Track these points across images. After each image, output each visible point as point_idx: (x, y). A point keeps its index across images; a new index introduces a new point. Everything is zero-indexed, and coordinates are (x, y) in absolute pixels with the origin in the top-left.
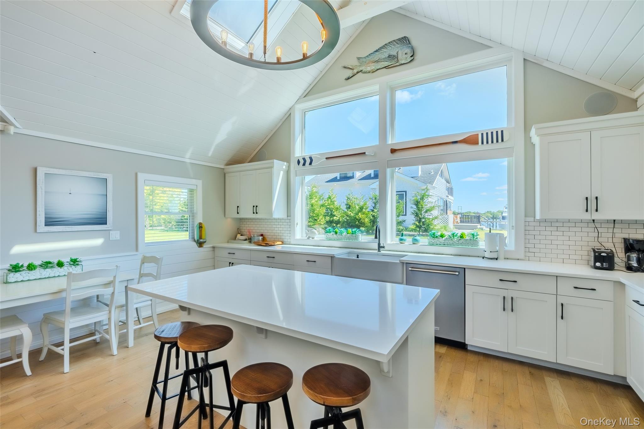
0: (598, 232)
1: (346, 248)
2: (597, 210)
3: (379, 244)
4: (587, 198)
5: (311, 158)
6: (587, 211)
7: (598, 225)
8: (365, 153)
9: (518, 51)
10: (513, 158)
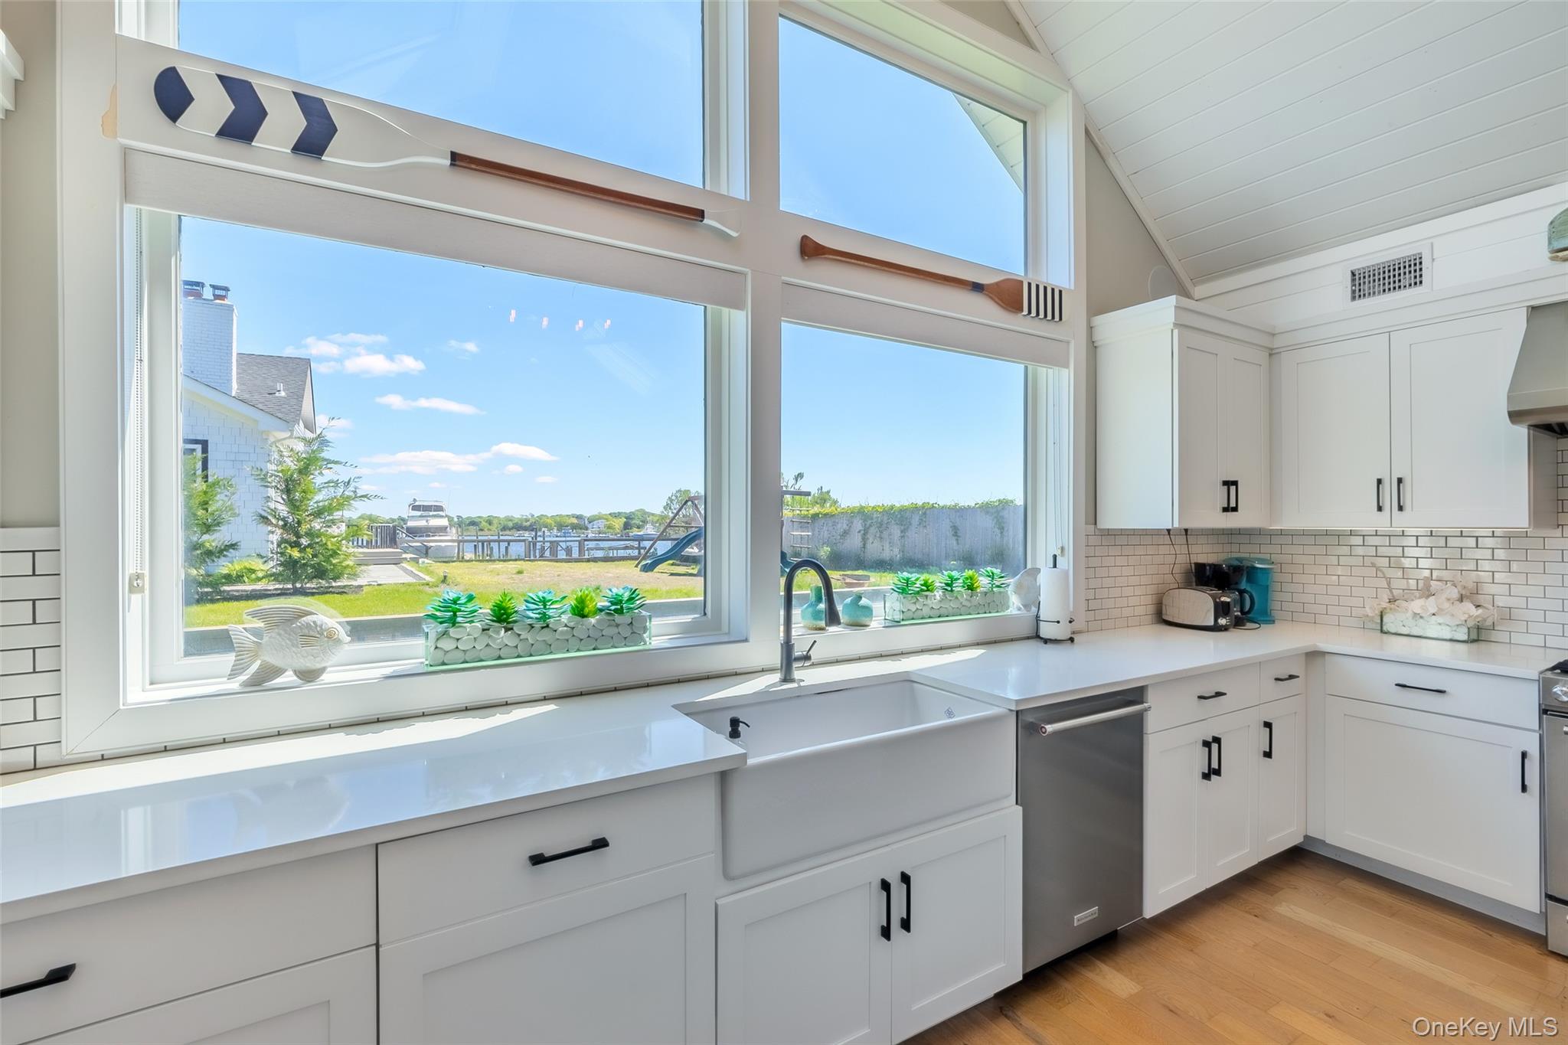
1: (581, 694)
3: (788, 646)
5: (311, 106)
8: (700, 214)
9: (1077, 95)
10: (1067, 370)
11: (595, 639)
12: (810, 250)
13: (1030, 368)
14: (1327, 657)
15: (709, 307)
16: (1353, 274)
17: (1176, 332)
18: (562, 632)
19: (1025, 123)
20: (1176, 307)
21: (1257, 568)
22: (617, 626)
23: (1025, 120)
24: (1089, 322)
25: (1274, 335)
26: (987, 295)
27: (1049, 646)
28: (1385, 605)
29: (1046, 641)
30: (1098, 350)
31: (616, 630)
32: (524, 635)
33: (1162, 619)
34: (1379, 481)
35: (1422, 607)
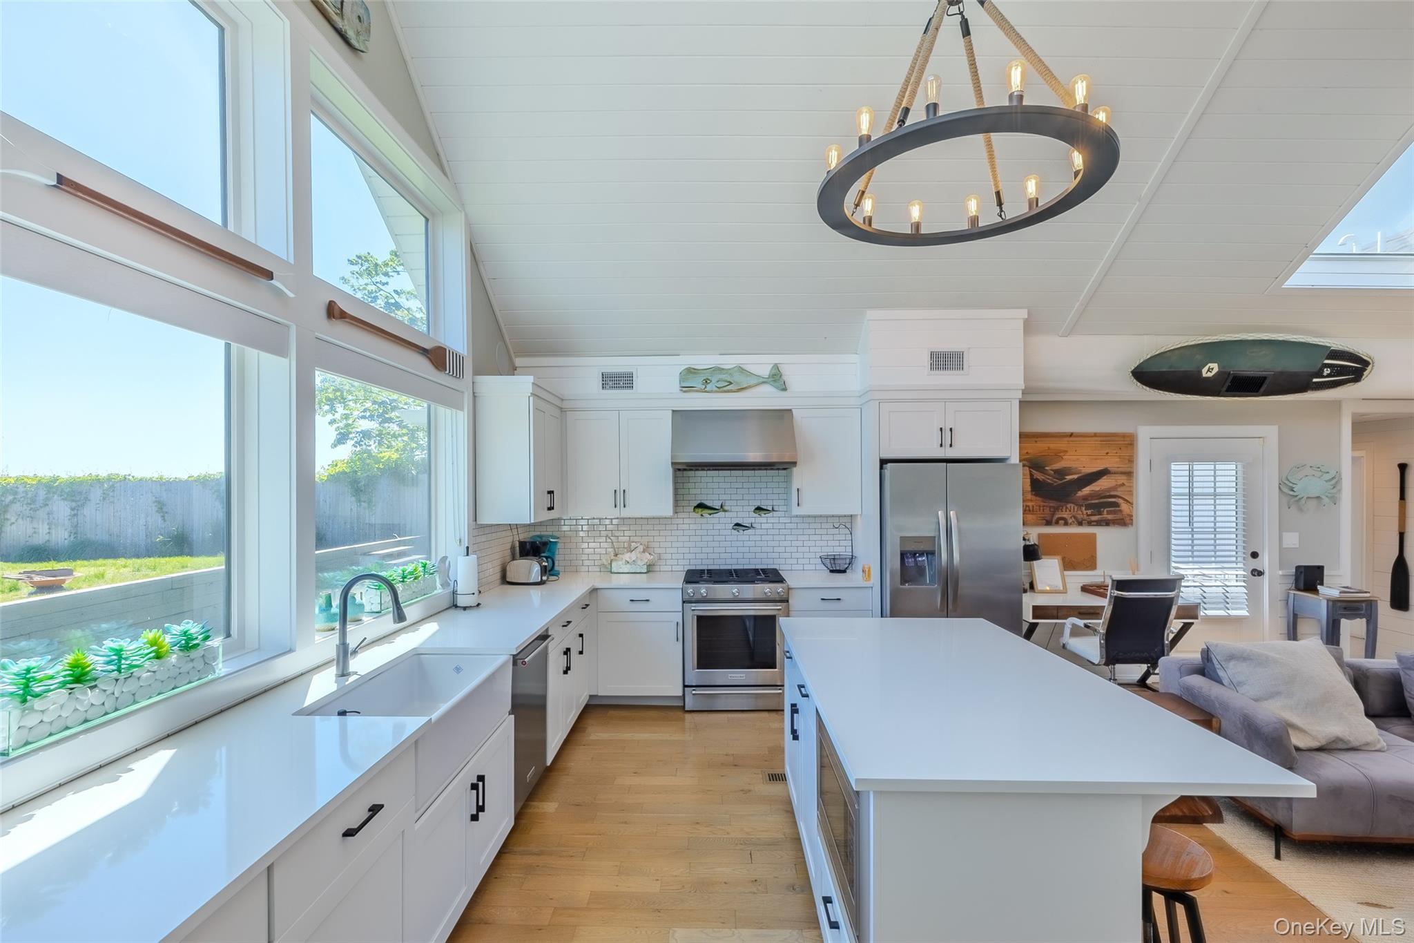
3: (344, 646)
8: (269, 275)
9: (466, 216)
10: (462, 412)
11: (176, 678)
12: (333, 312)
13: (433, 407)
14: (598, 591)
15: (234, 346)
16: (603, 375)
17: (531, 398)
18: (147, 678)
19: (427, 220)
20: (533, 383)
21: (550, 542)
22: (192, 660)
23: (428, 217)
24: (473, 379)
25: (563, 400)
26: (428, 357)
27: (467, 611)
28: (613, 557)
29: (465, 608)
30: (476, 398)
31: (191, 665)
32: (110, 689)
33: (504, 580)
34: (615, 491)
35: (630, 558)
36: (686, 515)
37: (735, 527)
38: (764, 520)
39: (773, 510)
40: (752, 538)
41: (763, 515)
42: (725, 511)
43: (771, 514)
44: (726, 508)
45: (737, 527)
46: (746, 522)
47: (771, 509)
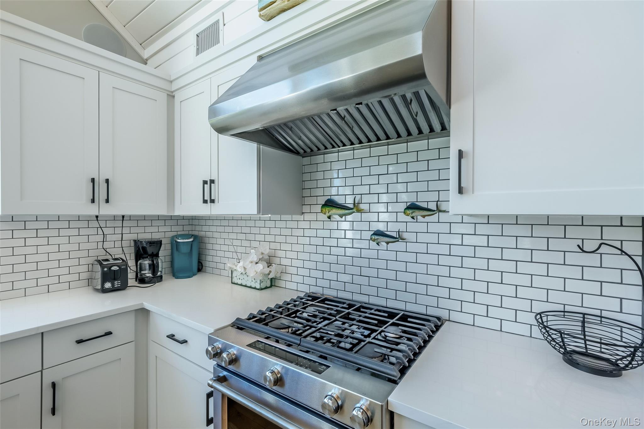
0: (104, 234)
2: (107, 201)
4: (93, 180)
6: (93, 201)
7: (103, 224)
25: (171, 82)
36: (313, 217)
37: (373, 237)
38: (421, 227)
39: (439, 210)
40: (401, 256)
41: (420, 219)
42: (360, 211)
43: (434, 218)
44: (362, 206)
45: (376, 237)
46: (392, 229)
47: (435, 208)
